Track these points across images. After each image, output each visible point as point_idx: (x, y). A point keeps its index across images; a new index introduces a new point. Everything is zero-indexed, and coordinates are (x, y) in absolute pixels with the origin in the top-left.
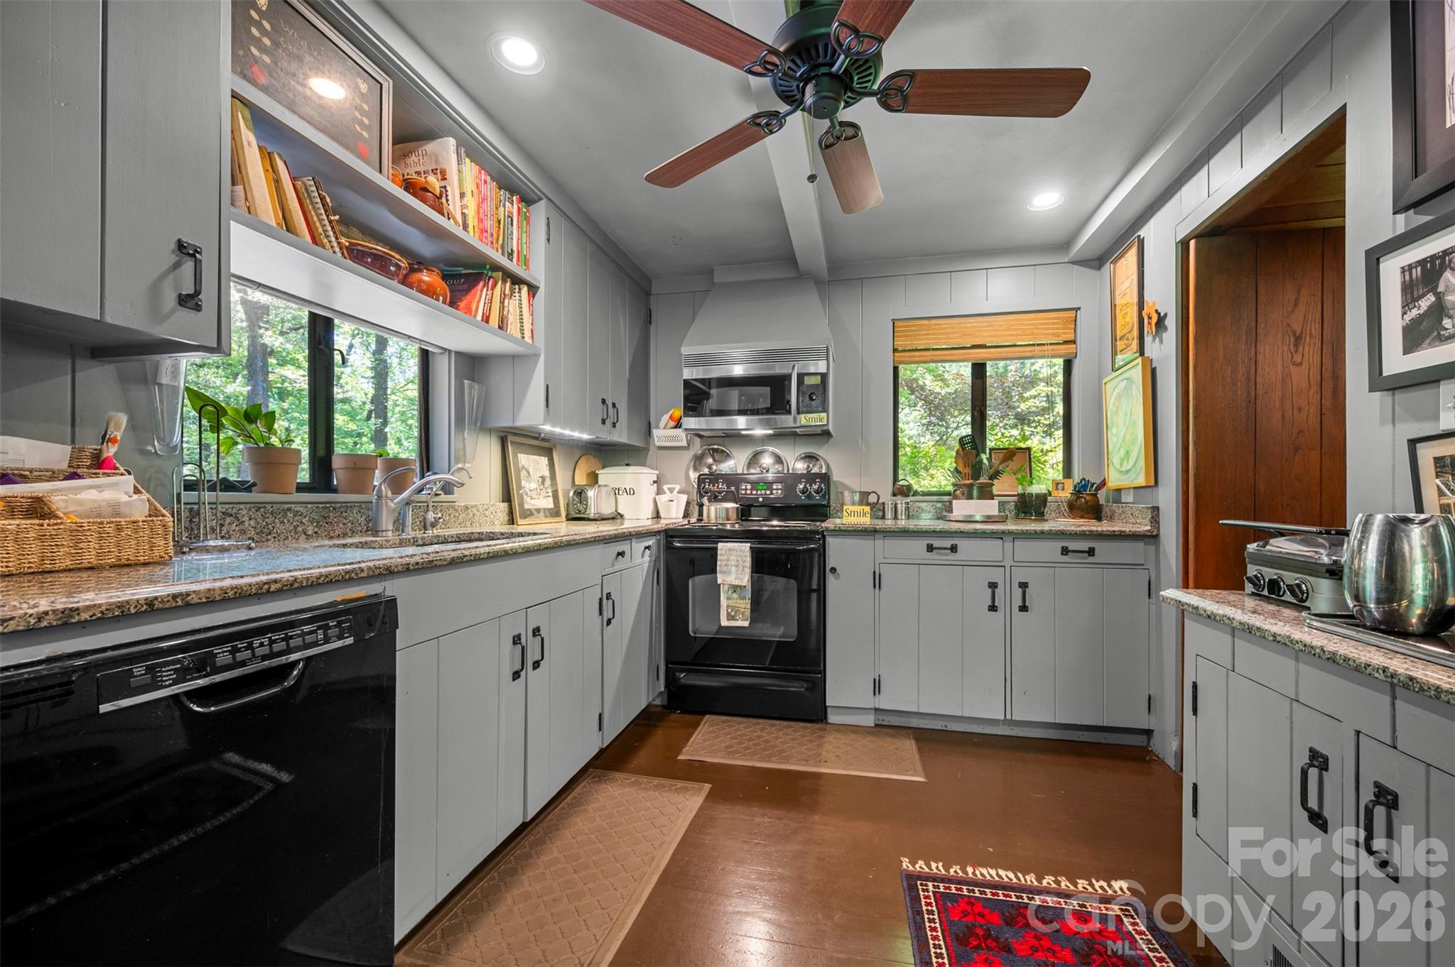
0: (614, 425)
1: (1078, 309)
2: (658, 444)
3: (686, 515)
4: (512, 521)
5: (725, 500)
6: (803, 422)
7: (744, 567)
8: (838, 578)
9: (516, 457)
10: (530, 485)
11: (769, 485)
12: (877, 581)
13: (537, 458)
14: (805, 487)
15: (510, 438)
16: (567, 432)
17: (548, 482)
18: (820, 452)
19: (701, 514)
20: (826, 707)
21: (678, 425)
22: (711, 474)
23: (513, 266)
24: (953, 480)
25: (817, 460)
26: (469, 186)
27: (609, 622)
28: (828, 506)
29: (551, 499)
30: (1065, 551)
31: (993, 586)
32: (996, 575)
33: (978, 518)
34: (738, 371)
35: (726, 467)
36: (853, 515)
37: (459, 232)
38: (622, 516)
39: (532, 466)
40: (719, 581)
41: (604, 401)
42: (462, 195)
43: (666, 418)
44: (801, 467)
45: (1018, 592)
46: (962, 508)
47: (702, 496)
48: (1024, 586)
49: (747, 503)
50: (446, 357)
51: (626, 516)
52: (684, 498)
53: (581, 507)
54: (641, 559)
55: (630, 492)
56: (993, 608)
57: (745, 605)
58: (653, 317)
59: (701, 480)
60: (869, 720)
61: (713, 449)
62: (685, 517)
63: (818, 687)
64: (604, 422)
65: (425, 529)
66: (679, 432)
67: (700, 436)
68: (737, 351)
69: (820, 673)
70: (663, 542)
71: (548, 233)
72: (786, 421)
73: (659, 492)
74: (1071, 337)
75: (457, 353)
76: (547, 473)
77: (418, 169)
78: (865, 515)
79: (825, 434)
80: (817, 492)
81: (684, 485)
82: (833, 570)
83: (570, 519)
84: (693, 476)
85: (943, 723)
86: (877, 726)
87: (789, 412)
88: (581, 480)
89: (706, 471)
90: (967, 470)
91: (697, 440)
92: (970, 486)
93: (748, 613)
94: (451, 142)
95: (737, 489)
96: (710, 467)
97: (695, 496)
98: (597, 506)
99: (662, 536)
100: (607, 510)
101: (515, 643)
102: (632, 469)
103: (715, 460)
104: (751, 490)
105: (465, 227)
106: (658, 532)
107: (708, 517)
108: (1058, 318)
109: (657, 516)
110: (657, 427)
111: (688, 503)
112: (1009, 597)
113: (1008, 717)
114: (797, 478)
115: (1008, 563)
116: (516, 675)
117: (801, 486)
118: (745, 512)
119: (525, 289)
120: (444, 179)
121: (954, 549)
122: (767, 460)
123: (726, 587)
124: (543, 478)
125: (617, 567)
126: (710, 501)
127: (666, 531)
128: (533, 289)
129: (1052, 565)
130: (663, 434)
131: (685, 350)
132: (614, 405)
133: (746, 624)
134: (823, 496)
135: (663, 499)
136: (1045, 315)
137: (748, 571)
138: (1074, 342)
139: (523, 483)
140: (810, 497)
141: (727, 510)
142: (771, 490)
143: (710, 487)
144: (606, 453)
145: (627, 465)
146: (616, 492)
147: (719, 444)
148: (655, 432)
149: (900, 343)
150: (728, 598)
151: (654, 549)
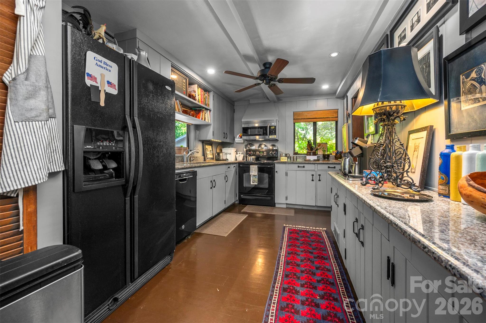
0: (226, 138)
1: (338, 109)
2: (236, 142)
3: (243, 159)
4: (205, 160)
5: (252, 156)
6: (270, 137)
7: (256, 171)
8: (278, 173)
9: (205, 146)
10: (208, 152)
11: (263, 152)
12: (287, 174)
13: (209, 146)
14: (272, 152)
15: (204, 142)
16: (216, 141)
17: (212, 152)
18: (276, 144)
19: (247, 159)
20: (275, 203)
21: (241, 138)
22: (249, 149)
23: (206, 107)
24: (307, 151)
25: (275, 146)
26: (200, 93)
27: (227, 181)
28: (277, 157)
29: (212, 156)
30: (329, 167)
31: (313, 175)
32: (313, 173)
33: (312, 160)
34: (257, 125)
35: (253, 148)
36: (284, 159)
37: (198, 103)
38: (228, 159)
39: (209, 148)
40: (250, 174)
41: (224, 133)
42: (198, 95)
43: (238, 136)
44: (271, 148)
45: (318, 177)
46: (308, 158)
47: (247, 155)
48: (320, 175)
49: (258, 156)
50: (192, 126)
51: (229, 160)
52: (243, 155)
53: (219, 157)
54: (233, 169)
55: (230, 154)
56: (313, 180)
57: (256, 180)
58: (235, 111)
59: (247, 151)
60: (285, 206)
61: (250, 143)
62: (243, 160)
63: (273, 199)
64: (224, 138)
65: (191, 161)
66: (241, 139)
67: (246, 140)
68: (256, 120)
69: (273, 195)
70: (238, 165)
71: (213, 99)
72: (267, 137)
73: (237, 154)
74: (337, 116)
75: (195, 125)
76: (211, 150)
77: (190, 90)
78: (286, 159)
79: (276, 140)
80: (275, 154)
81: (243, 152)
82: (277, 172)
83: (216, 160)
84: (245, 150)
85: (302, 207)
86: (287, 207)
87: (267, 135)
88: (218, 151)
89: (248, 149)
90: (309, 149)
91: (246, 141)
92: (310, 152)
93: (257, 181)
94: (197, 85)
95: (255, 153)
96: (249, 148)
97: (245, 155)
98: (222, 157)
99: (238, 164)
100: (224, 158)
101: (211, 182)
102: (230, 148)
103: (250, 146)
104: (259, 153)
105: (199, 102)
106: (237, 163)
107: (248, 160)
108: (333, 111)
109: (236, 160)
110: (236, 138)
111: (244, 157)
112: (316, 178)
113: (316, 205)
114: (270, 150)
115: (316, 170)
116: (211, 188)
117: (271, 152)
118: (258, 158)
119: (209, 111)
120: (195, 92)
121: (304, 167)
122: (263, 146)
123: (252, 176)
124: (210, 151)
125: (228, 170)
126: (249, 156)
127: (238, 163)
128: (210, 111)
129: (326, 171)
130: (238, 140)
131: (243, 120)
132: (226, 134)
133: (257, 184)
134: (276, 155)
135: (237, 156)
136: (330, 111)
137: (257, 172)
138: (338, 117)
139: (207, 152)
140: (273, 155)
141: (253, 158)
142: (264, 153)
143: (249, 152)
144: (224, 145)
145: (229, 147)
146: (226, 154)
147: (251, 143)
148: (236, 139)
149: (295, 118)
150: (253, 178)
151: (236, 167)
